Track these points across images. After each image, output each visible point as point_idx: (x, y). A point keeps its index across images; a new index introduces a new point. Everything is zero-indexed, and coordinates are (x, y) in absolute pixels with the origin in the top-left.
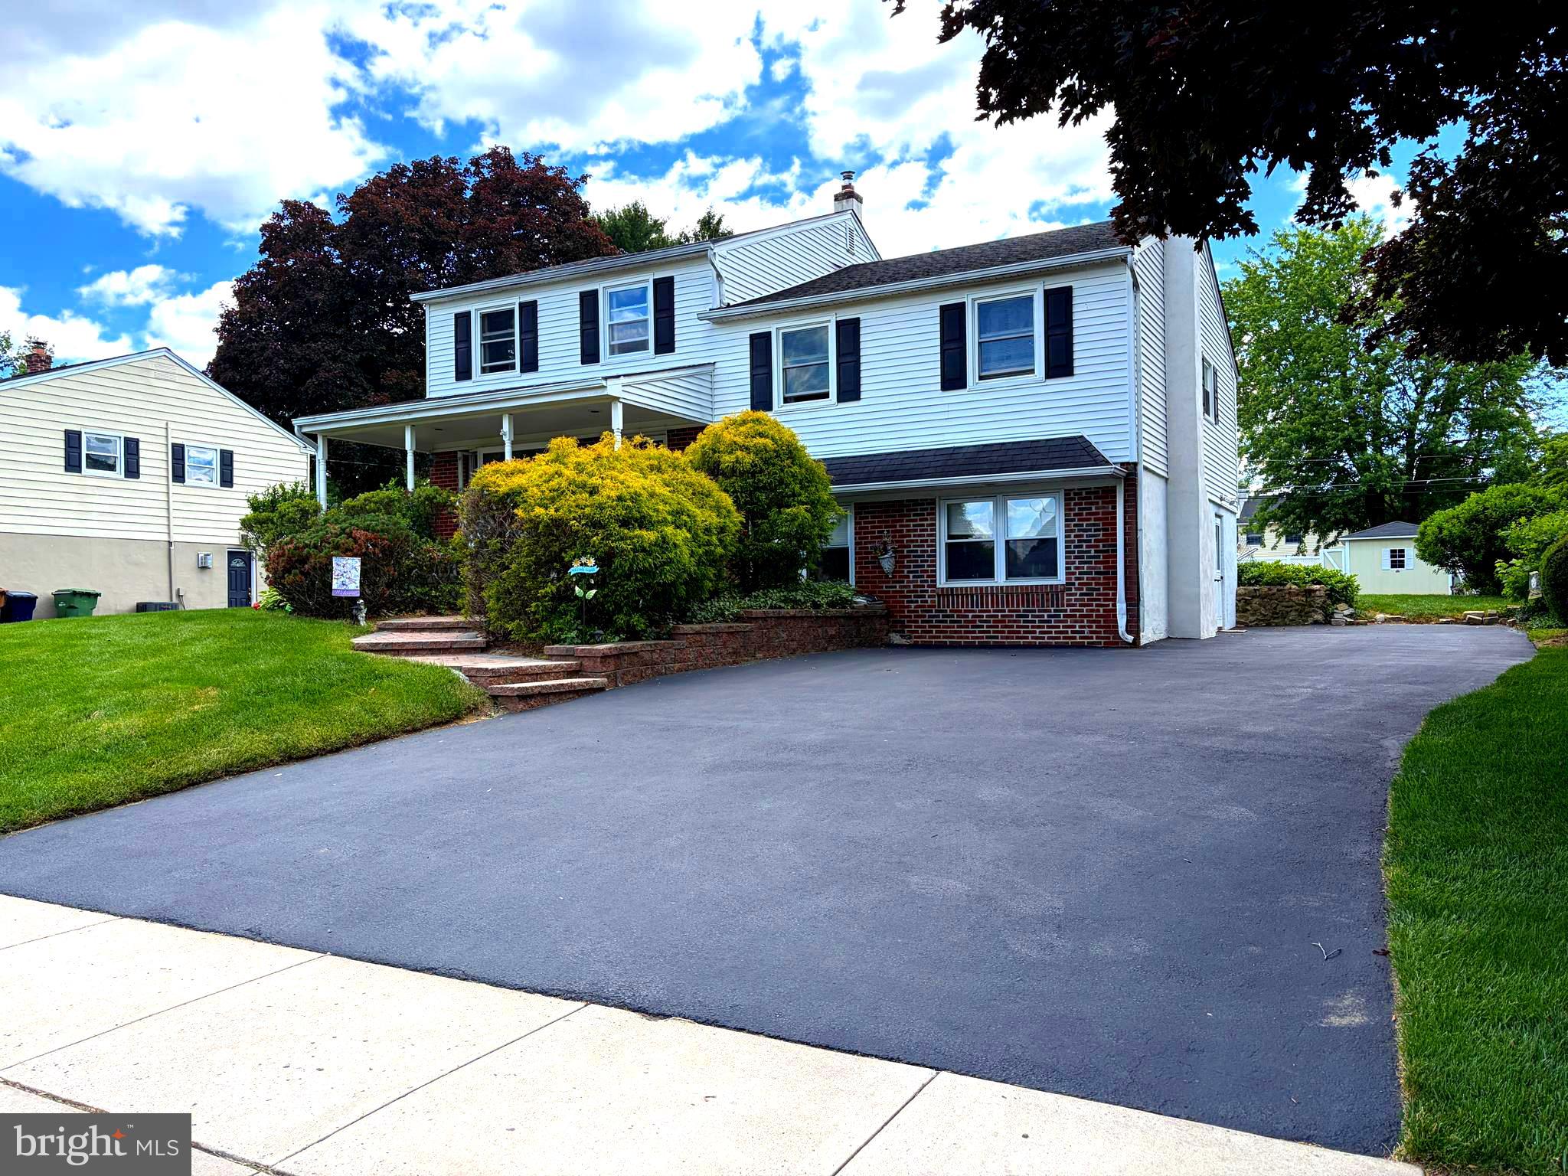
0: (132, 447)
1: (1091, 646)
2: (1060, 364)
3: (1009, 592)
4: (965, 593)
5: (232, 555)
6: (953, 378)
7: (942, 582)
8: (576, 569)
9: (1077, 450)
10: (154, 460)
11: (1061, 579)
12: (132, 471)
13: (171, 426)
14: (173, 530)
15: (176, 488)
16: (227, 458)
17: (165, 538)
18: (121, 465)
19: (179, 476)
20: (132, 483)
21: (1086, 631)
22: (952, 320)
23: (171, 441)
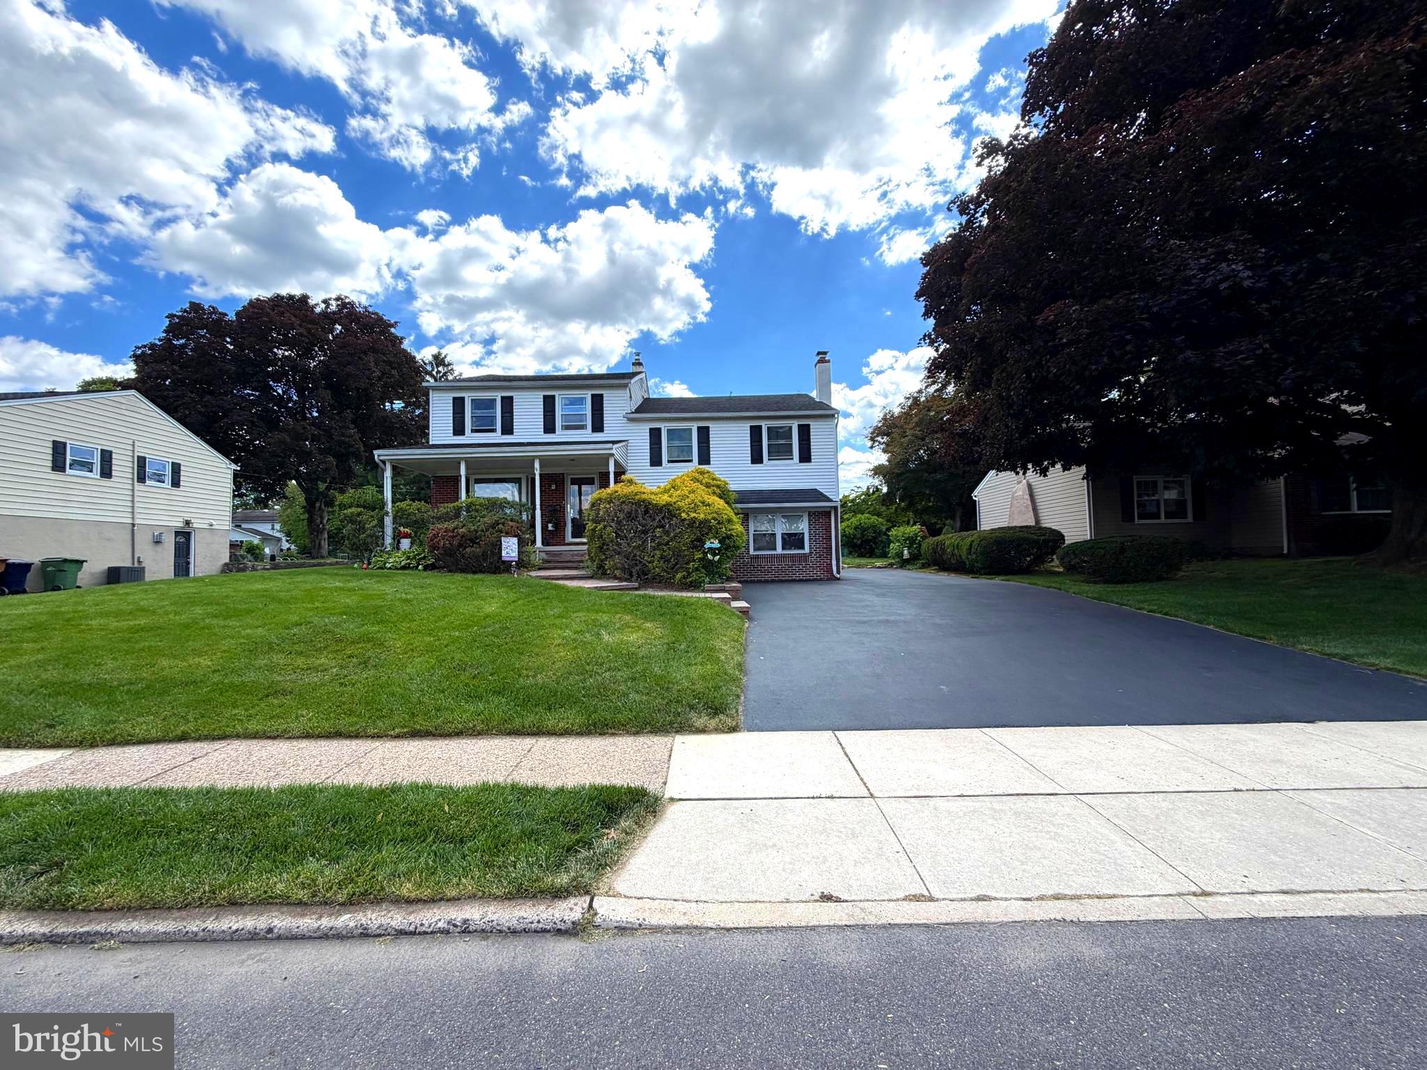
0: (107, 457)
1: (821, 580)
2: (805, 457)
3: (784, 556)
4: (764, 557)
5: (177, 533)
6: (757, 458)
7: (752, 552)
8: (708, 545)
9: (815, 495)
10: (123, 467)
11: (807, 550)
12: (106, 473)
13: (137, 444)
14: (137, 516)
15: (138, 486)
16: (176, 468)
17: (130, 521)
18: (97, 468)
19: (142, 478)
20: (105, 482)
21: (818, 573)
22: (756, 433)
23: (136, 454)
